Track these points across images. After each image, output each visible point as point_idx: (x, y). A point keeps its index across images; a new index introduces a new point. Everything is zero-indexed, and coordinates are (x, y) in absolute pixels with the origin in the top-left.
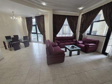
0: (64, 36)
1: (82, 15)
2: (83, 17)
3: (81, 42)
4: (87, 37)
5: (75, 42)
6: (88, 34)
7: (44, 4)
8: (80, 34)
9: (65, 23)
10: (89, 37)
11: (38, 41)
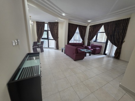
0: (75, 42)
1: (90, 26)
2: (91, 28)
3: (90, 47)
4: (93, 43)
5: (85, 47)
6: (94, 41)
7: (64, 14)
8: (88, 41)
9: (76, 31)
10: (95, 44)
11: (49, 47)
